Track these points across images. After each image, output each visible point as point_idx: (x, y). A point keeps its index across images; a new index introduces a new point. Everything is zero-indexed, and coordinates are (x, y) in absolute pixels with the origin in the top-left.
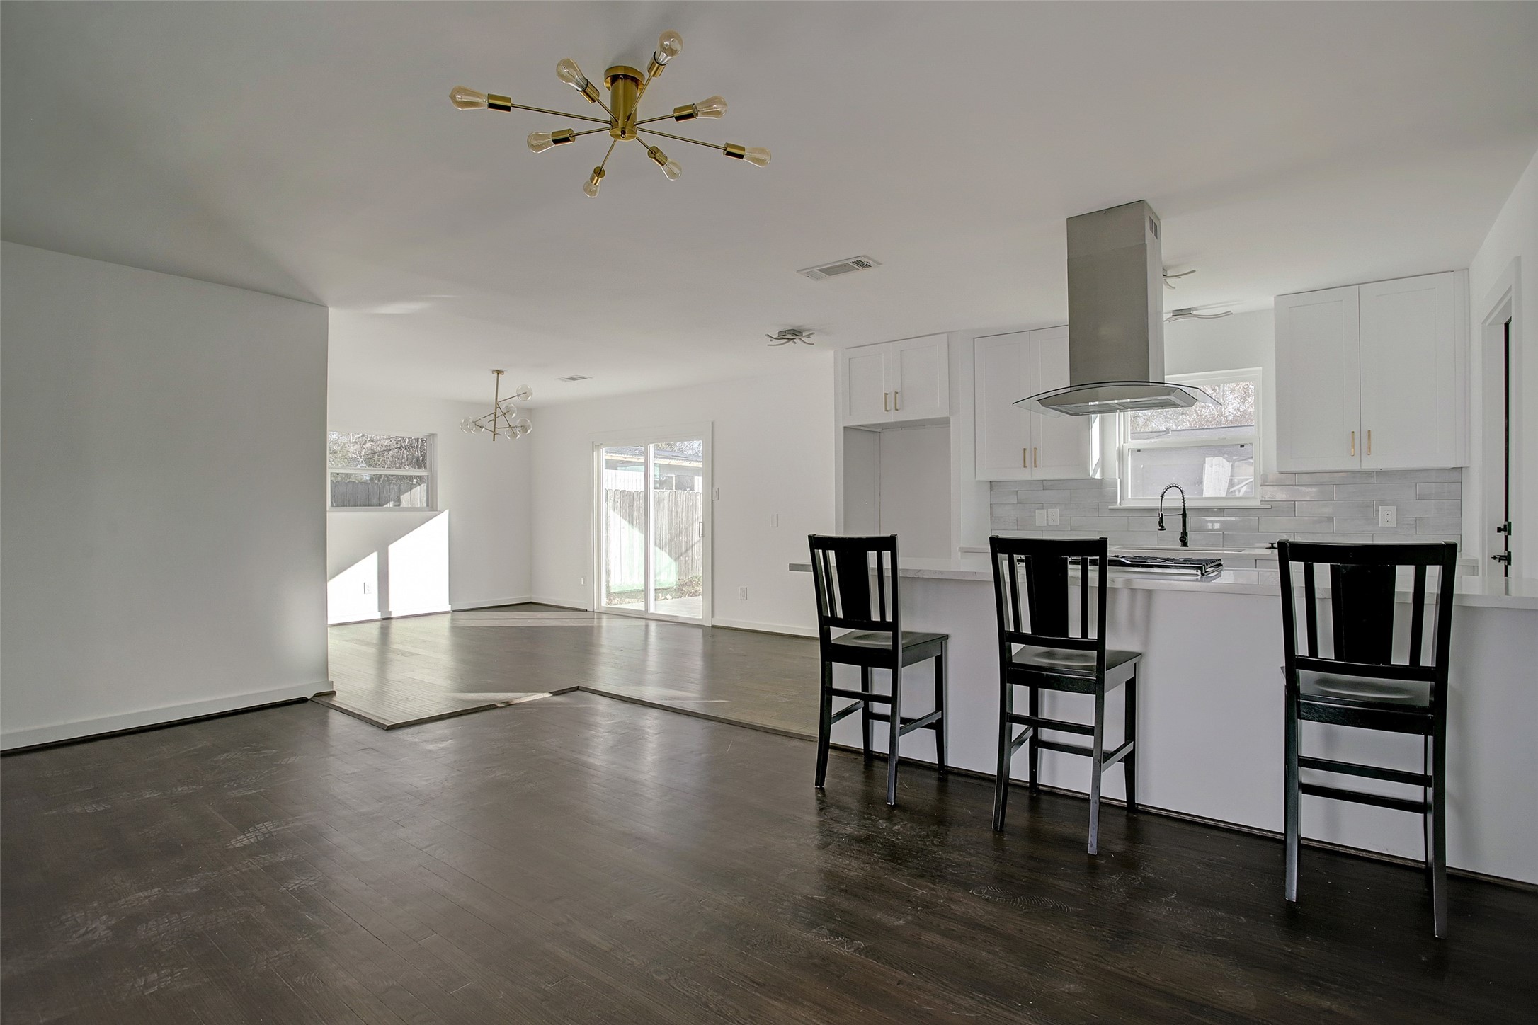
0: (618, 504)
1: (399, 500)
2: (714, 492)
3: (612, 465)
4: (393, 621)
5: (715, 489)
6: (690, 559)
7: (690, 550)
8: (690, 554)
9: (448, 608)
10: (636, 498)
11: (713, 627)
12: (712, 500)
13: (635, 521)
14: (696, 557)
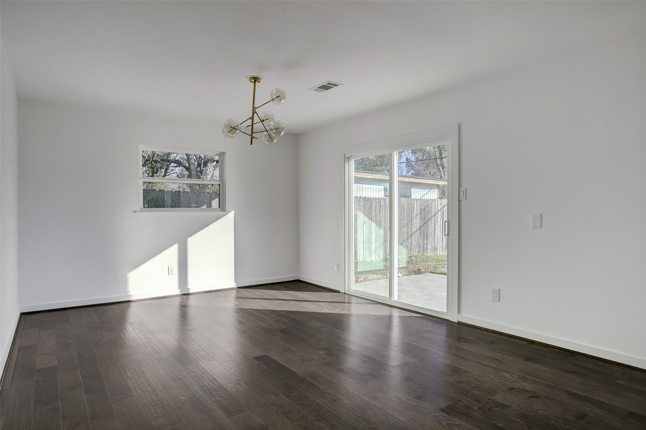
0: (362, 207)
1: (210, 203)
2: (462, 193)
3: (358, 180)
4: (191, 296)
5: (463, 189)
6: (410, 244)
7: (410, 239)
8: (410, 241)
9: (234, 285)
10: (374, 203)
11: (459, 323)
12: (459, 200)
13: (373, 218)
14: (414, 243)
